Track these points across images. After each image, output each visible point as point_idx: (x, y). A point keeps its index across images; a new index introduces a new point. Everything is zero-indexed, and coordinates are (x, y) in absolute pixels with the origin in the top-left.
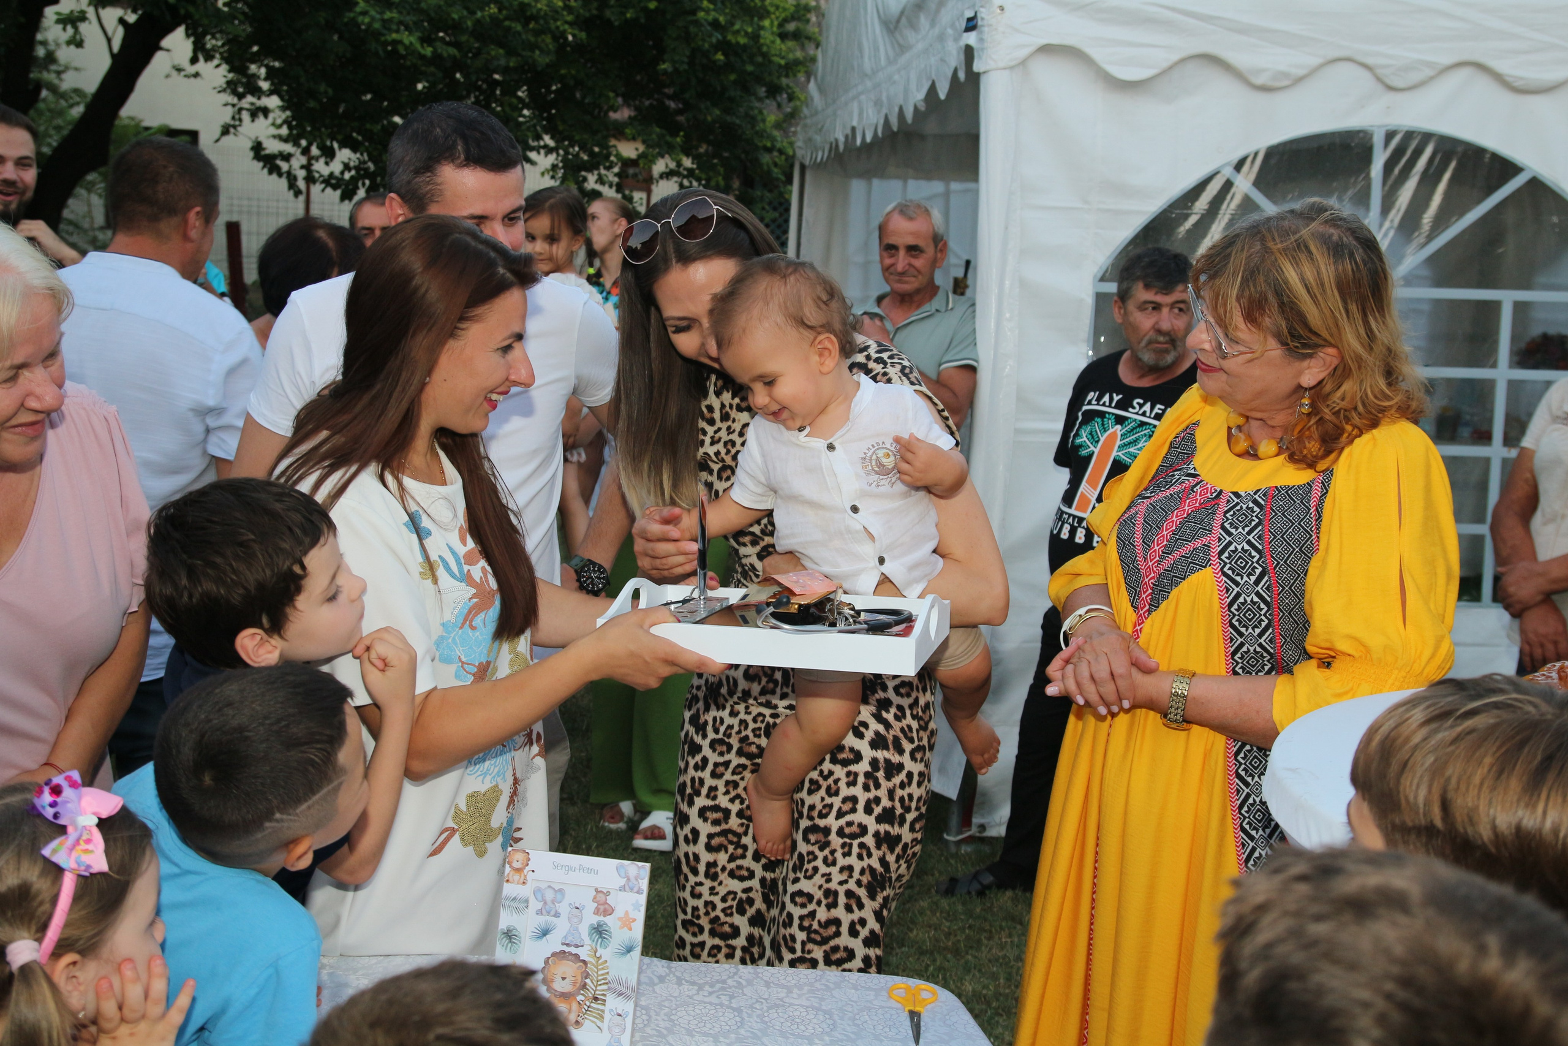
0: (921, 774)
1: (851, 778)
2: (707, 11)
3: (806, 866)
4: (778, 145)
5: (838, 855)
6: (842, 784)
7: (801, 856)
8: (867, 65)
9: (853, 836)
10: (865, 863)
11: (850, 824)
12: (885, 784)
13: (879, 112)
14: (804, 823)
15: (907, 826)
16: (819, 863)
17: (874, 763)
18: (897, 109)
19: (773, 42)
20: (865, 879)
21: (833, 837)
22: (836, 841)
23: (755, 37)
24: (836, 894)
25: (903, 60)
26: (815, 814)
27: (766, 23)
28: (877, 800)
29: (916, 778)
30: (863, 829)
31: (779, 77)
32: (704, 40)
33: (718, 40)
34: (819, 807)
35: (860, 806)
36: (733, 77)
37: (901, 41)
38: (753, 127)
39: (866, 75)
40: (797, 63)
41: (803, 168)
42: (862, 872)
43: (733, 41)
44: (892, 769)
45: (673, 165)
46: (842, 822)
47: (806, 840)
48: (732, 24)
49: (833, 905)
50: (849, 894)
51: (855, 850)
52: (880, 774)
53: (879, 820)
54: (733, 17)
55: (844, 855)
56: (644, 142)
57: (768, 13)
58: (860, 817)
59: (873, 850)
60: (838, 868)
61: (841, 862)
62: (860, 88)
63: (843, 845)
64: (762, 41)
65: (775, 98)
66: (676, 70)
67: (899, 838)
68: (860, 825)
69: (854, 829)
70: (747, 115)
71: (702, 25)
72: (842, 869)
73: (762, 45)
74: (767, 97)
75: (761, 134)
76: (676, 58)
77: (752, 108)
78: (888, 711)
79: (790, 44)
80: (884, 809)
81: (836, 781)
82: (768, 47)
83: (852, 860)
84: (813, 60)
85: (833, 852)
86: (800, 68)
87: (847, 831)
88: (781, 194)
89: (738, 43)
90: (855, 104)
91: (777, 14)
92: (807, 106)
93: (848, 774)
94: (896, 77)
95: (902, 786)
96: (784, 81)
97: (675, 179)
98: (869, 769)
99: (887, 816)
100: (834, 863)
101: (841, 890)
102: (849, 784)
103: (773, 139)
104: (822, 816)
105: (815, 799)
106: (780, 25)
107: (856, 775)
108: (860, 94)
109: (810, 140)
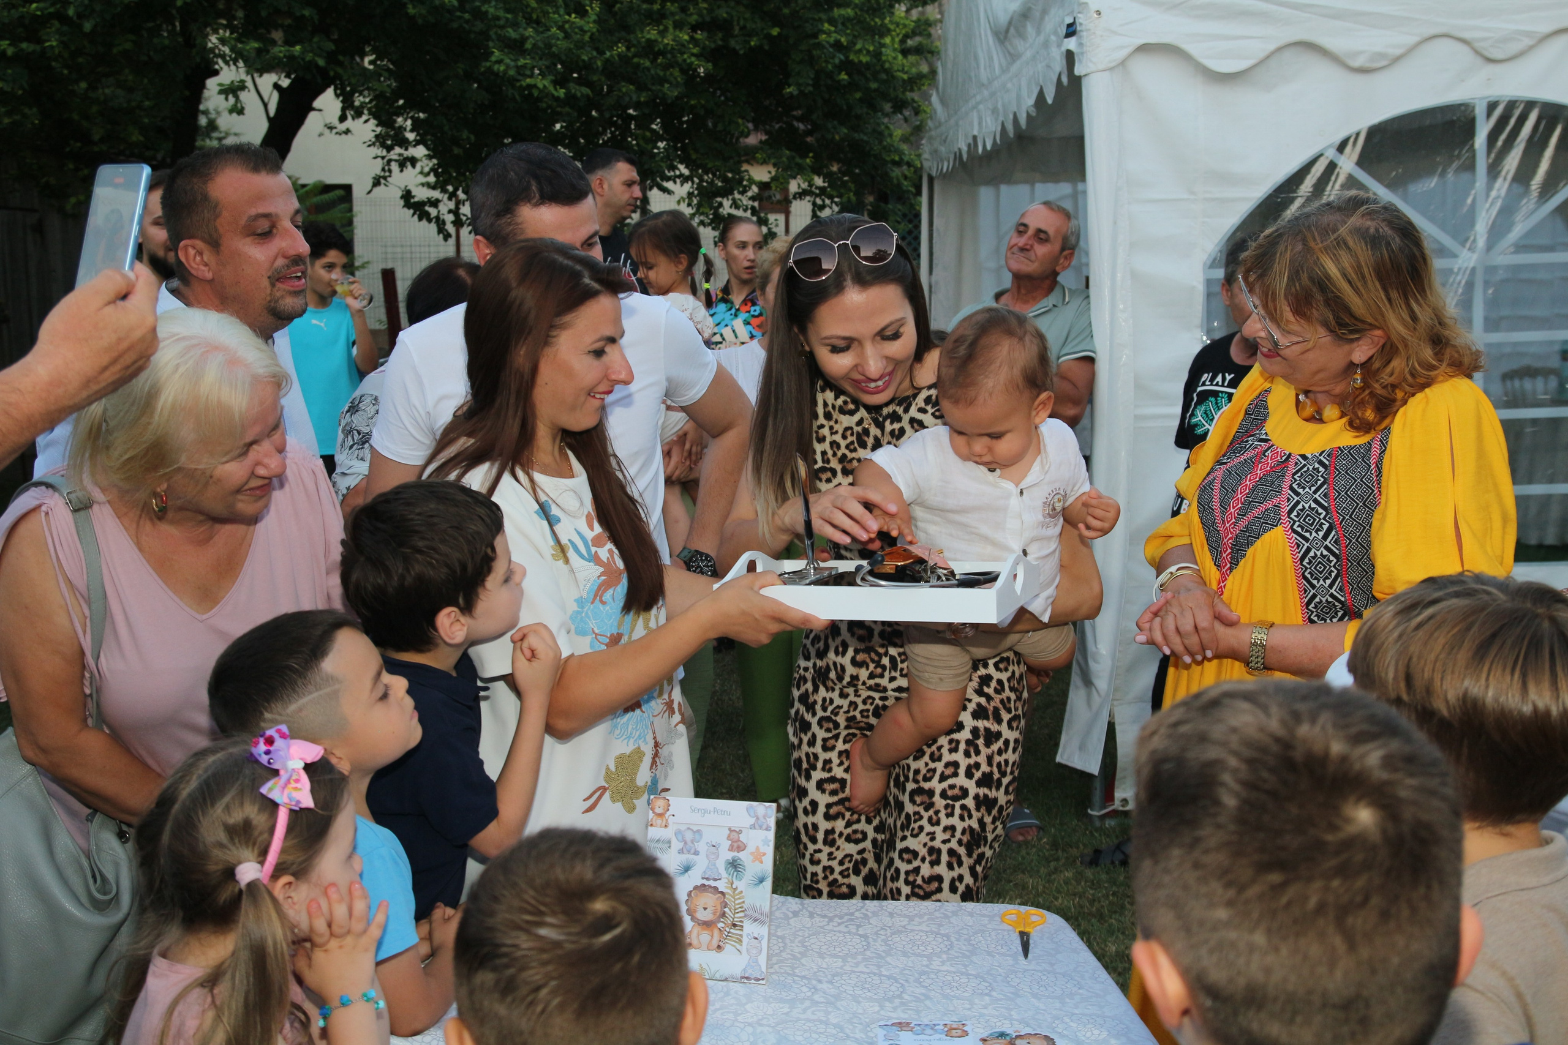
0: (1016, 741)
1: (953, 745)
2: (829, 34)
3: (913, 825)
4: (906, 159)
5: (942, 815)
6: (945, 751)
7: (908, 815)
8: (984, 75)
9: (955, 798)
10: (966, 824)
11: (952, 787)
12: (985, 752)
13: (996, 120)
14: (910, 786)
15: (1002, 789)
16: (924, 822)
17: (975, 731)
18: (1011, 116)
19: (895, 58)
20: (965, 839)
21: (937, 800)
22: (939, 802)
23: (877, 55)
24: (939, 851)
25: (1014, 68)
26: (920, 777)
27: (887, 40)
28: (977, 766)
29: (1012, 745)
30: (965, 792)
31: (904, 92)
32: (827, 62)
33: (841, 61)
34: (923, 771)
35: (962, 771)
36: (858, 95)
37: (1012, 51)
38: (881, 142)
39: (983, 85)
40: (921, 76)
41: (931, 179)
42: (963, 832)
43: (856, 60)
44: (991, 737)
45: (805, 186)
46: (945, 785)
47: (913, 801)
48: (855, 44)
49: (936, 862)
50: (951, 852)
51: (957, 811)
52: (980, 742)
53: (979, 784)
54: (855, 37)
55: (948, 815)
56: (775, 165)
57: (889, 30)
58: (961, 780)
59: (974, 812)
60: (941, 827)
61: (945, 821)
62: (978, 98)
63: (946, 807)
64: (884, 58)
65: (901, 113)
66: (801, 92)
67: (996, 800)
68: (961, 788)
69: (956, 791)
70: (874, 131)
71: (824, 47)
72: (945, 829)
73: (884, 62)
74: (894, 113)
75: (889, 149)
76: (801, 81)
77: (878, 125)
78: (989, 686)
79: (912, 58)
80: (984, 774)
81: (940, 748)
82: (890, 63)
83: (955, 821)
84: (933, 72)
85: (937, 812)
86: (924, 81)
87: (950, 793)
88: (912, 206)
89: (860, 62)
90: (975, 114)
91: (898, 30)
92: (931, 118)
93: (951, 741)
94: (1009, 85)
95: (1000, 752)
96: (909, 95)
97: (808, 198)
98: (970, 736)
99: (986, 781)
100: (938, 823)
101: (944, 848)
102: (951, 751)
103: (901, 153)
104: (927, 779)
105: (920, 764)
106: (903, 41)
107: (958, 742)
108: (978, 103)
109: (936, 151)
